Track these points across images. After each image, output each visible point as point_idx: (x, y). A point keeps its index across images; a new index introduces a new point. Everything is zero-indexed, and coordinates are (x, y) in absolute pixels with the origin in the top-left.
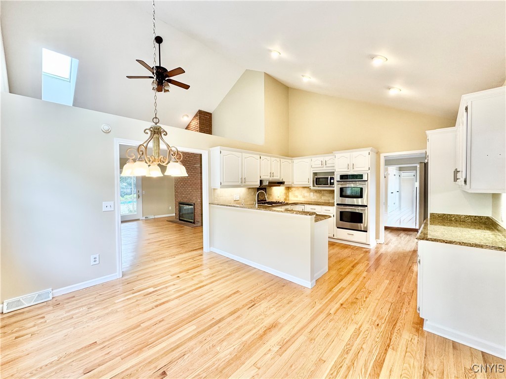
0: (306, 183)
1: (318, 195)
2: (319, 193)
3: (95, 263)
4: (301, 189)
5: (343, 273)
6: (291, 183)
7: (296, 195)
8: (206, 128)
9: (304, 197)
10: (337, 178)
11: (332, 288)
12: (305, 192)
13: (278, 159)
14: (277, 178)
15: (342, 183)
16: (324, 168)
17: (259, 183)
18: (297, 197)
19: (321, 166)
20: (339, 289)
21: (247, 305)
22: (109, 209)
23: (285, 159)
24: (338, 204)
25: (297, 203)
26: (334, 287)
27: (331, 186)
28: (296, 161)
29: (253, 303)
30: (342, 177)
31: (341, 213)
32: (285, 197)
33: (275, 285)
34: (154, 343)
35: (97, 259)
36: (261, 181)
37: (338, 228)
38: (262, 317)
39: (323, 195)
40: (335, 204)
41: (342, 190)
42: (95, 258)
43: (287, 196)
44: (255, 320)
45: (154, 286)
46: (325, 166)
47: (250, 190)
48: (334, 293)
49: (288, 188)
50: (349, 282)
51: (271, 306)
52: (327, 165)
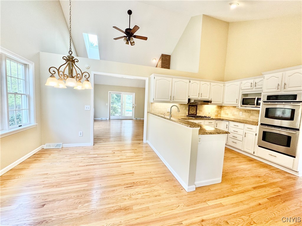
0: (234, 103)
1: (247, 114)
2: (248, 113)
3: (80, 136)
4: (232, 108)
5: (235, 190)
6: (221, 103)
7: (227, 113)
8: (166, 66)
9: (234, 115)
10: (264, 98)
11: (209, 200)
12: (235, 111)
13: (209, 83)
14: (205, 98)
15: (269, 103)
16: (254, 90)
17: (187, 101)
18: (227, 114)
19: (250, 87)
20: (216, 204)
21: (127, 184)
22: (87, 109)
23: (216, 83)
24: (262, 124)
25: (223, 119)
26: (212, 200)
27: (258, 106)
28: (227, 84)
29: (133, 185)
30: (269, 98)
31: (264, 133)
32: (216, 114)
33: (161, 178)
34: (62, 186)
35: (82, 134)
36: (189, 100)
37: (259, 146)
38: (127, 198)
39: (252, 115)
40: (259, 123)
41: (267, 110)
42: (81, 133)
43: (219, 113)
44: (120, 198)
45: (98, 154)
46: (254, 87)
47: (182, 106)
48: (207, 205)
49: (221, 107)
50: (235, 201)
51: (141, 193)
52: (257, 87)
